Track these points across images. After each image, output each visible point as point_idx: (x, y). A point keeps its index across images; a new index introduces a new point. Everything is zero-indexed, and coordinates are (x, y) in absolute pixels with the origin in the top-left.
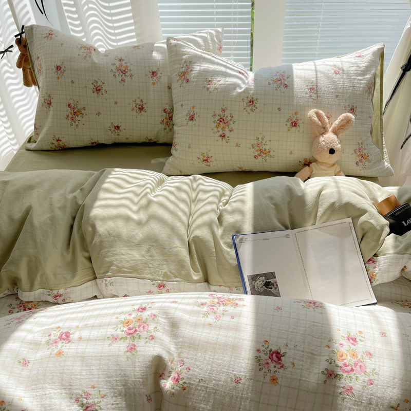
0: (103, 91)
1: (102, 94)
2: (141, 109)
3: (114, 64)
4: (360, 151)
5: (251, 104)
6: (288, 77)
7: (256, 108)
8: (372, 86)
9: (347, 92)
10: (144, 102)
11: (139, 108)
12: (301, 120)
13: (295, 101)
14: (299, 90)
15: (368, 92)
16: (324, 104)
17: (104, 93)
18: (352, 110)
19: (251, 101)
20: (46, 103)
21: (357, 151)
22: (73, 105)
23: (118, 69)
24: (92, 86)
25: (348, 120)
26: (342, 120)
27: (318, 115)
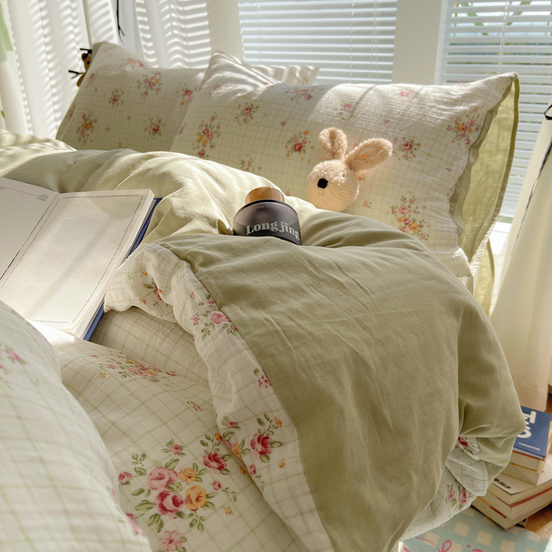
0: (119, 101)
1: (118, 106)
2: (156, 130)
3: (147, 76)
4: (404, 211)
5: (247, 112)
6: (321, 90)
7: (252, 118)
8: (473, 128)
9: (408, 121)
10: (161, 124)
11: (154, 129)
12: (310, 142)
13: (312, 117)
14: (327, 104)
15: (459, 133)
16: (358, 127)
17: (120, 105)
18: (407, 145)
19: (249, 109)
20: (70, 113)
21: (397, 210)
22: (87, 116)
23: (147, 81)
24: (111, 95)
25: (378, 147)
26: (366, 146)
27: (333, 136)
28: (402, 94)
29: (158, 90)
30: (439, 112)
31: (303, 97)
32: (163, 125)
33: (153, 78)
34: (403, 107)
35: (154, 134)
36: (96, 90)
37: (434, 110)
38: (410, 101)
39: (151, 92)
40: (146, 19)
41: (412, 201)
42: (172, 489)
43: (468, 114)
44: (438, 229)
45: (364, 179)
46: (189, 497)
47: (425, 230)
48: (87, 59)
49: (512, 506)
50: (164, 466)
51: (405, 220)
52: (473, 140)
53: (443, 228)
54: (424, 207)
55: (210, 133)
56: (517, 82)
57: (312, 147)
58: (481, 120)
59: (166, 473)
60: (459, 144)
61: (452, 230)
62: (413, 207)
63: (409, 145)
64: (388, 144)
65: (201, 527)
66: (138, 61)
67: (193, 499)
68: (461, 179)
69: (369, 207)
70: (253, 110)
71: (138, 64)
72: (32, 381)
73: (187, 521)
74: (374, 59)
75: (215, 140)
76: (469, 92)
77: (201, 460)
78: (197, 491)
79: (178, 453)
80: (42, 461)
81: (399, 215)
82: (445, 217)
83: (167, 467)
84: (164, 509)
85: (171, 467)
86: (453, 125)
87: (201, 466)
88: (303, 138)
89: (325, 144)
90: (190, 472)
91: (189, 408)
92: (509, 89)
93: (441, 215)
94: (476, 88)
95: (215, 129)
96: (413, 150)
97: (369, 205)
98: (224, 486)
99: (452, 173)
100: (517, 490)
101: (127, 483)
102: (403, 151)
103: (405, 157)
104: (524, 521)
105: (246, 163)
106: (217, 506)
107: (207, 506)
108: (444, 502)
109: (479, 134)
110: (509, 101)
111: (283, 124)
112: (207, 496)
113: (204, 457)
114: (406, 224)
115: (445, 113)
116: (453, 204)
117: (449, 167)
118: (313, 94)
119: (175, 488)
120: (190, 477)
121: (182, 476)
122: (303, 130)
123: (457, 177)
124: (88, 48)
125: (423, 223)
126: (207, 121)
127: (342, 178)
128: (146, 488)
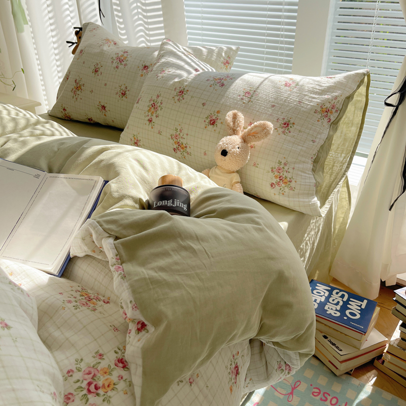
0: (99, 72)
1: (98, 75)
2: (124, 94)
3: (118, 54)
4: (280, 171)
5: (180, 94)
6: (231, 79)
7: (183, 99)
8: (334, 111)
9: (288, 106)
10: (127, 90)
11: (122, 94)
12: (220, 119)
13: (223, 100)
14: (234, 91)
15: (323, 115)
16: (253, 110)
17: (99, 74)
18: (285, 124)
19: (182, 92)
20: (67, 78)
21: (275, 170)
22: (77, 81)
23: (118, 58)
24: (93, 68)
25: (264, 128)
26: (256, 127)
27: (235, 117)
28: (286, 85)
29: (125, 65)
30: (310, 99)
31: (218, 85)
32: (128, 90)
33: (122, 56)
34: (286, 95)
35: (122, 97)
36: (84, 63)
37: (307, 98)
38: (290, 91)
39: (120, 66)
40: (119, 8)
41: (285, 164)
42: (95, 380)
43: (330, 101)
44: (302, 183)
45: (254, 147)
46: (104, 385)
47: (293, 184)
48: (79, 35)
49: (341, 362)
50: (92, 366)
51: (280, 177)
52: (333, 119)
53: (305, 182)
54: (294, 168)
55: (156, 107)
56: (369, 76)
57: (222, 123)
58: (341, 104)
59: (92, 371)
60: (322, 123)
61: (311, 184)
62: (286, 168)
63: (287, 124)
64: (270, 125)
65: (109, 402)
66: (113, 41)
67: (106, 386)
68: (322, 147)
69: (257, 167)
70: (184, 93)
71: (113, 43)
72: (13, 339)
73: (102, 398)
74: (282, 36)
75: (159, 112)
76: (333, 84)
77: (113, 362)
78: (109, 381)
79: (100, 359)
80: (13, 390)
81: (276, 174)
82: (309, 174)
83: (93, 367)
84: (89, 391)
85: (95, 367)
86: (319, 109)
87: (113, 366)
88: (216, 116)
89: (229, 123)
90: (105, 370)
91: (110, 330)
92: (362, 81)
93: (305, 173)
94: (338, 82)
95: (159, 103)
96: (289, 127)
97: (257, 165)
98: (124, 378)
99: (315, 144)
100: (346, 352)
101: (71, 376)
102: (282, 128)
103: (283, 132)
104: (351, 371)
105: (178, 130)
106: (119, 389)
107: (114, 390)
108: (274, 371)
109: (338, 114)
110: (363, 89)
111: (204, 104)
112: (114, 384)
113: (115, 361)
114: (280, 180)
115: (314, 100)
116: (315, 164)
117: (314, 139)
118: (225, 83)
119: (97, 380)
120: (105, 373)
121: (101, 372)
122: (216, 110)
123: (319, 146)
124: (80, 27)
125: (292, 179)
126: (154, 98)
127: (238, 150)
128: (81, 379)
